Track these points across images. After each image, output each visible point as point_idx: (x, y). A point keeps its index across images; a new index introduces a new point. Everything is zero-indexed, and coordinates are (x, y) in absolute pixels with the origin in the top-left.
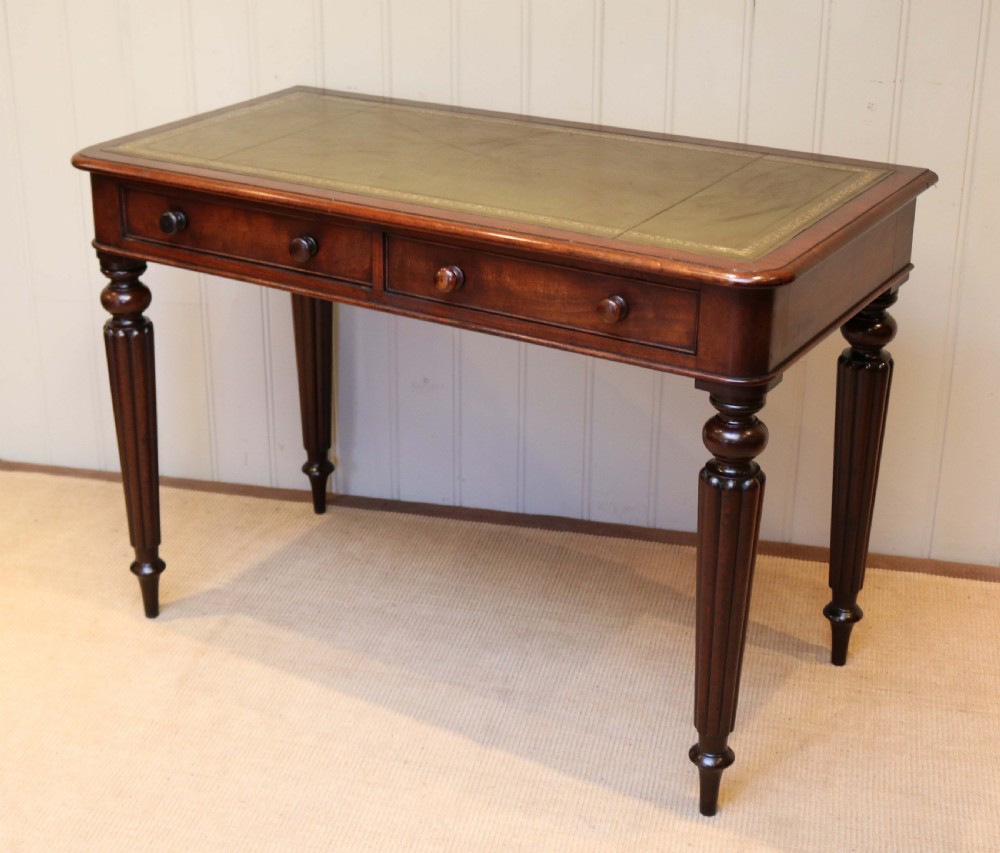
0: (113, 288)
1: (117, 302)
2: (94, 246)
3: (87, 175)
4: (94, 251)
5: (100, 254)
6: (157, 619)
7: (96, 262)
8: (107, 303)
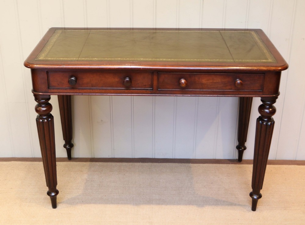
0: (40, 105)
1: (41, 111)
2: (33, 92)
3: (29, 70)
4: (32, 94)
5: (35, 95)
6: (56, 209)
7: (33, 98)
8: (37, 111)
